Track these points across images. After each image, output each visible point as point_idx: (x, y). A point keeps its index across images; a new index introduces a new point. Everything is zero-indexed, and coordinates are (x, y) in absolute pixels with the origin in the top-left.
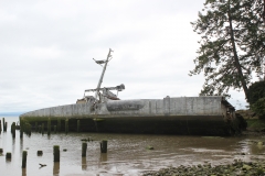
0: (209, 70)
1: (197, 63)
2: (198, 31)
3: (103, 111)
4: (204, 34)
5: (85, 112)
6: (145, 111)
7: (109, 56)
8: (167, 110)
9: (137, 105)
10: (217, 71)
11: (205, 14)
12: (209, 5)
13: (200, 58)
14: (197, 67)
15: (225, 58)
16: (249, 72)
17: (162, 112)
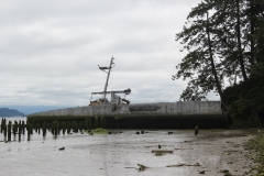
0: (188, 74)
1: (179, 69)
3: (123, 111)
4: (186, 44)
6: (162, 111)
7: (112, 63)
8: (180, 111)
12: (191, 19)
13: (182, 65)
14: (179, 73)
15: (203, 65)
17: (175, 112)
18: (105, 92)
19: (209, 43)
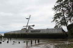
0: (57, 21)
1: (54, 19)
2: (54, 10)
3: (29, 32)
5: (24, 32)
6: (41, 32)
7: (30, 17)
8: (47, 32)
9: (39, 31)
10: (59, 21)
11: (56, 6)
12: (57, 3)
13: (54, 18)
14: (54, 20)
15: (61, 18)
16: (68, 22)
17: (46, 32)
19: (63, 10)
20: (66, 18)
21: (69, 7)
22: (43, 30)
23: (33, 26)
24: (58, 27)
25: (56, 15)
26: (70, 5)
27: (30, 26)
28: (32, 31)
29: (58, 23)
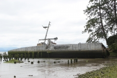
0: (91, 31)
1: (86, 28)
2: (86, 13)
3: (51, 49)
4: (89, 15)
5: (43, 49)
6: (70, 49)
7: (49, 25)
11: (89, 7)
12: (91, 3)
13: (87, 26)
14: (86, 30)
15: (97, 26)
16: (107, 32)
18: (45, 39)
19: (100, 14)
20: (105, 26)
21: (110, 8)
22: (73, 45)
23: (56, 39)
24: (93, 40)
25: (89, 21)
26: (112, 5)
27: (49, 39)
28: (56, 46)
29: (92, 34)
